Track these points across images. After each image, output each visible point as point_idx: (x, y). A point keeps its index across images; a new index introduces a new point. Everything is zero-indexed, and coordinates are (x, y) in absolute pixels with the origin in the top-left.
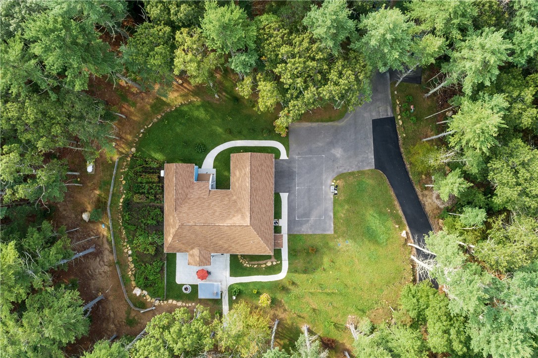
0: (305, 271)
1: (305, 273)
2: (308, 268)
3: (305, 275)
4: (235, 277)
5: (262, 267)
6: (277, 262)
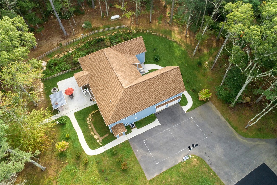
0: (101, 171)
1: (99, 172)
2: (105, 173)
3: (97, 173)
4: (75, 117)
5: (91, 133)
6: (100, 143)
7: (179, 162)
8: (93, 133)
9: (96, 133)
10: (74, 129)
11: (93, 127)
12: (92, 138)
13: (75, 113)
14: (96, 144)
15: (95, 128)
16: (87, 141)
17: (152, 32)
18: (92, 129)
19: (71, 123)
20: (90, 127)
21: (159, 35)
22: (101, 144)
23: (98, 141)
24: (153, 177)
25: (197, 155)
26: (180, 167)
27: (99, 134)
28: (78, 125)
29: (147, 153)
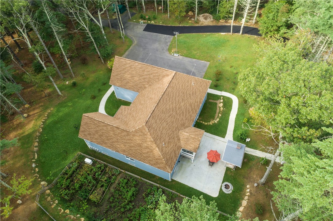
2: (233, 81)
4: (226, 134)
5: (223, 110)
6: (222, 99)
7: (182, 57)
8: (222, 109)
9: (218, 108)
10: (235, 123)
11: (217, 115)
12: (224, 106)
13: (224, 138)
14: (226, 100)
15: (216, 113)
16: (231, 106)
17: (34, 158)
18: (219, 113)
19: (235, 131)
20: (220, 115)
21: (36, 147)
22: (222, 97)
23: (222, 101)
24: (205, 62)
25: (168, 52)
26: (185, 54)
27: (216, 107)
28: (229, 124)
29: (195, 72)
